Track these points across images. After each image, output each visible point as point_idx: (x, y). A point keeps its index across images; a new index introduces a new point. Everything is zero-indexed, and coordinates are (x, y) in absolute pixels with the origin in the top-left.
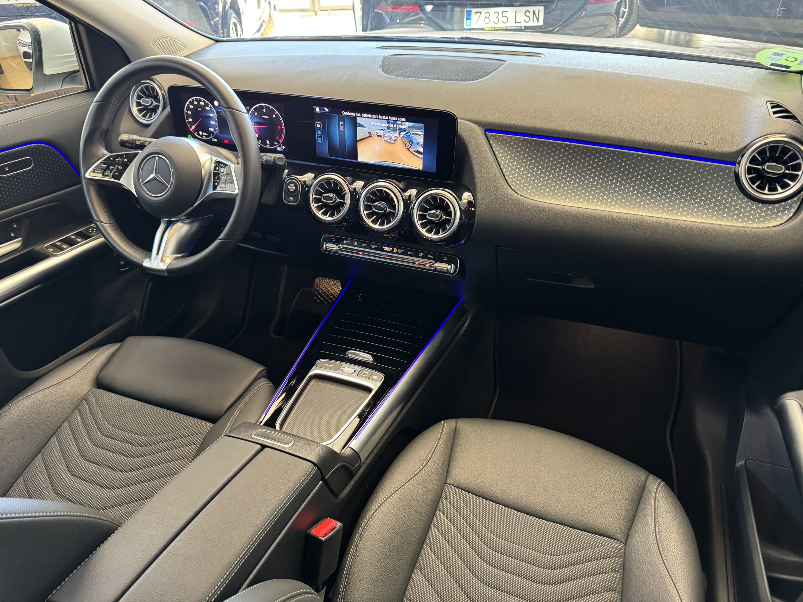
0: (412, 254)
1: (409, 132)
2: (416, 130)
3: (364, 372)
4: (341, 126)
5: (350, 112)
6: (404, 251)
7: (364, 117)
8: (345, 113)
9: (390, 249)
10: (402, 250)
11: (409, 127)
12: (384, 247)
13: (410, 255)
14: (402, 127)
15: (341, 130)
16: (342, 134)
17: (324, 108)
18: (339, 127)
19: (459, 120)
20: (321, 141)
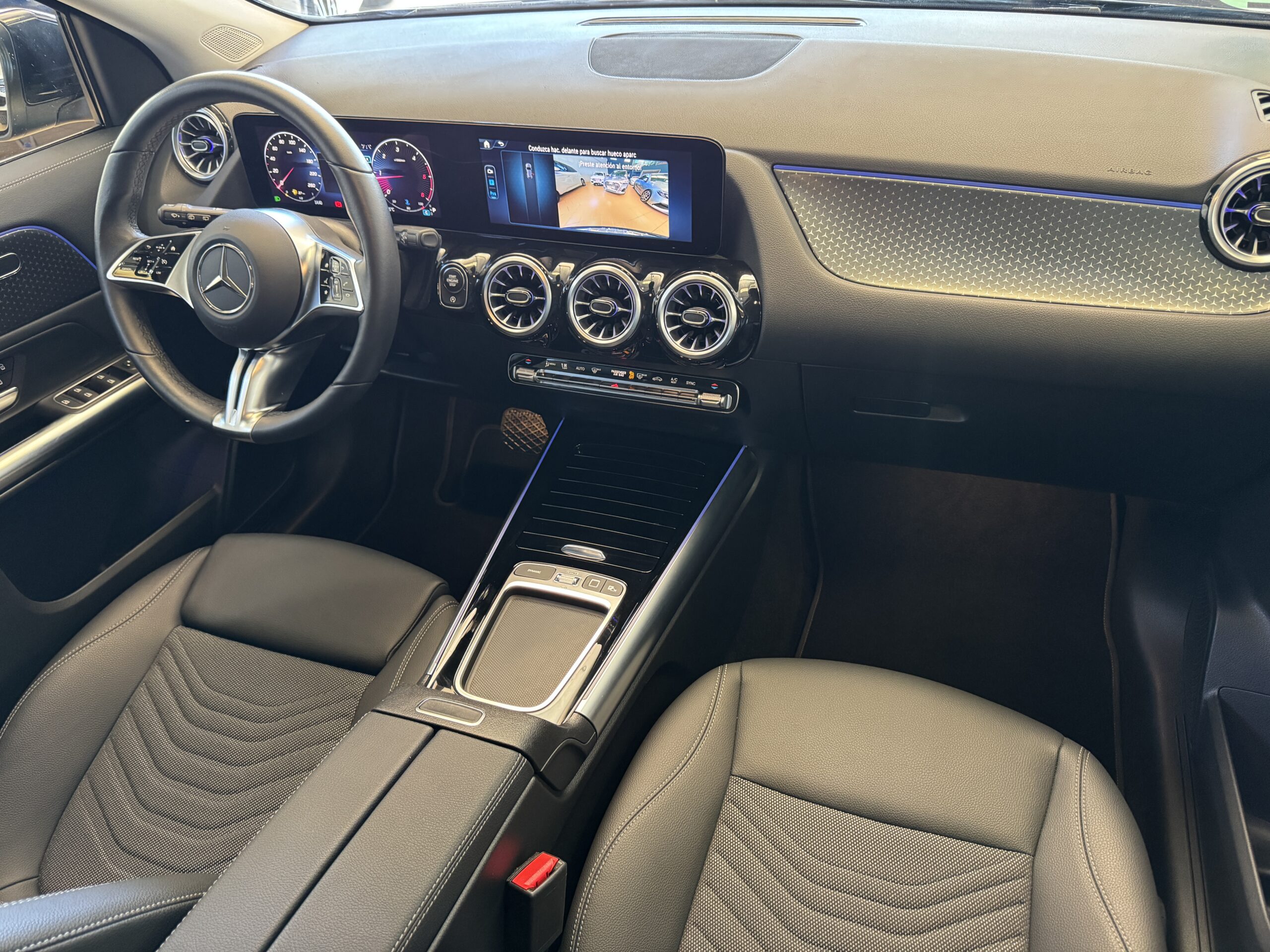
0: (660, 380)
1: (645, 177)
2: (657, 172)
3: (593, 580)
4: (527, 171)
5: (541, 147)
6: (646, 375)
7: (565, 154)
8: (533, 147)
9: (622, 373)
10: (643, 375)
11: (644, 168)
12: (612, 371)
13: (657, 383)
14: (632, 168)
15: (528, 176)
16: (530, 185)
17: (496, 141)
18: (525, 172)
19: (726, 151)
20: (497, 196)
